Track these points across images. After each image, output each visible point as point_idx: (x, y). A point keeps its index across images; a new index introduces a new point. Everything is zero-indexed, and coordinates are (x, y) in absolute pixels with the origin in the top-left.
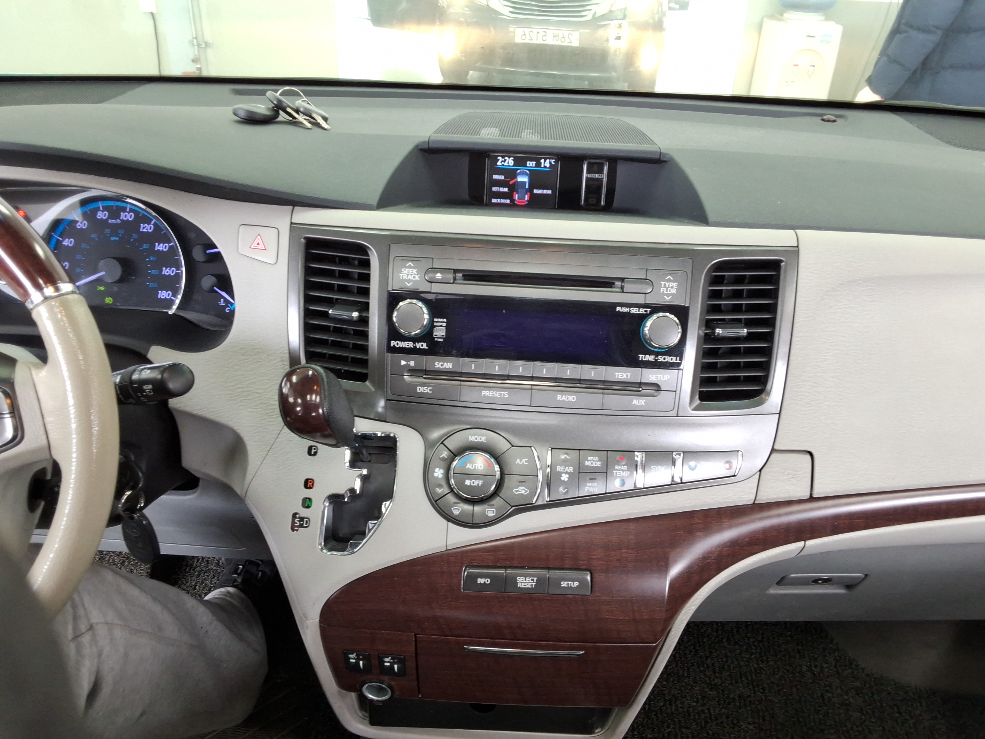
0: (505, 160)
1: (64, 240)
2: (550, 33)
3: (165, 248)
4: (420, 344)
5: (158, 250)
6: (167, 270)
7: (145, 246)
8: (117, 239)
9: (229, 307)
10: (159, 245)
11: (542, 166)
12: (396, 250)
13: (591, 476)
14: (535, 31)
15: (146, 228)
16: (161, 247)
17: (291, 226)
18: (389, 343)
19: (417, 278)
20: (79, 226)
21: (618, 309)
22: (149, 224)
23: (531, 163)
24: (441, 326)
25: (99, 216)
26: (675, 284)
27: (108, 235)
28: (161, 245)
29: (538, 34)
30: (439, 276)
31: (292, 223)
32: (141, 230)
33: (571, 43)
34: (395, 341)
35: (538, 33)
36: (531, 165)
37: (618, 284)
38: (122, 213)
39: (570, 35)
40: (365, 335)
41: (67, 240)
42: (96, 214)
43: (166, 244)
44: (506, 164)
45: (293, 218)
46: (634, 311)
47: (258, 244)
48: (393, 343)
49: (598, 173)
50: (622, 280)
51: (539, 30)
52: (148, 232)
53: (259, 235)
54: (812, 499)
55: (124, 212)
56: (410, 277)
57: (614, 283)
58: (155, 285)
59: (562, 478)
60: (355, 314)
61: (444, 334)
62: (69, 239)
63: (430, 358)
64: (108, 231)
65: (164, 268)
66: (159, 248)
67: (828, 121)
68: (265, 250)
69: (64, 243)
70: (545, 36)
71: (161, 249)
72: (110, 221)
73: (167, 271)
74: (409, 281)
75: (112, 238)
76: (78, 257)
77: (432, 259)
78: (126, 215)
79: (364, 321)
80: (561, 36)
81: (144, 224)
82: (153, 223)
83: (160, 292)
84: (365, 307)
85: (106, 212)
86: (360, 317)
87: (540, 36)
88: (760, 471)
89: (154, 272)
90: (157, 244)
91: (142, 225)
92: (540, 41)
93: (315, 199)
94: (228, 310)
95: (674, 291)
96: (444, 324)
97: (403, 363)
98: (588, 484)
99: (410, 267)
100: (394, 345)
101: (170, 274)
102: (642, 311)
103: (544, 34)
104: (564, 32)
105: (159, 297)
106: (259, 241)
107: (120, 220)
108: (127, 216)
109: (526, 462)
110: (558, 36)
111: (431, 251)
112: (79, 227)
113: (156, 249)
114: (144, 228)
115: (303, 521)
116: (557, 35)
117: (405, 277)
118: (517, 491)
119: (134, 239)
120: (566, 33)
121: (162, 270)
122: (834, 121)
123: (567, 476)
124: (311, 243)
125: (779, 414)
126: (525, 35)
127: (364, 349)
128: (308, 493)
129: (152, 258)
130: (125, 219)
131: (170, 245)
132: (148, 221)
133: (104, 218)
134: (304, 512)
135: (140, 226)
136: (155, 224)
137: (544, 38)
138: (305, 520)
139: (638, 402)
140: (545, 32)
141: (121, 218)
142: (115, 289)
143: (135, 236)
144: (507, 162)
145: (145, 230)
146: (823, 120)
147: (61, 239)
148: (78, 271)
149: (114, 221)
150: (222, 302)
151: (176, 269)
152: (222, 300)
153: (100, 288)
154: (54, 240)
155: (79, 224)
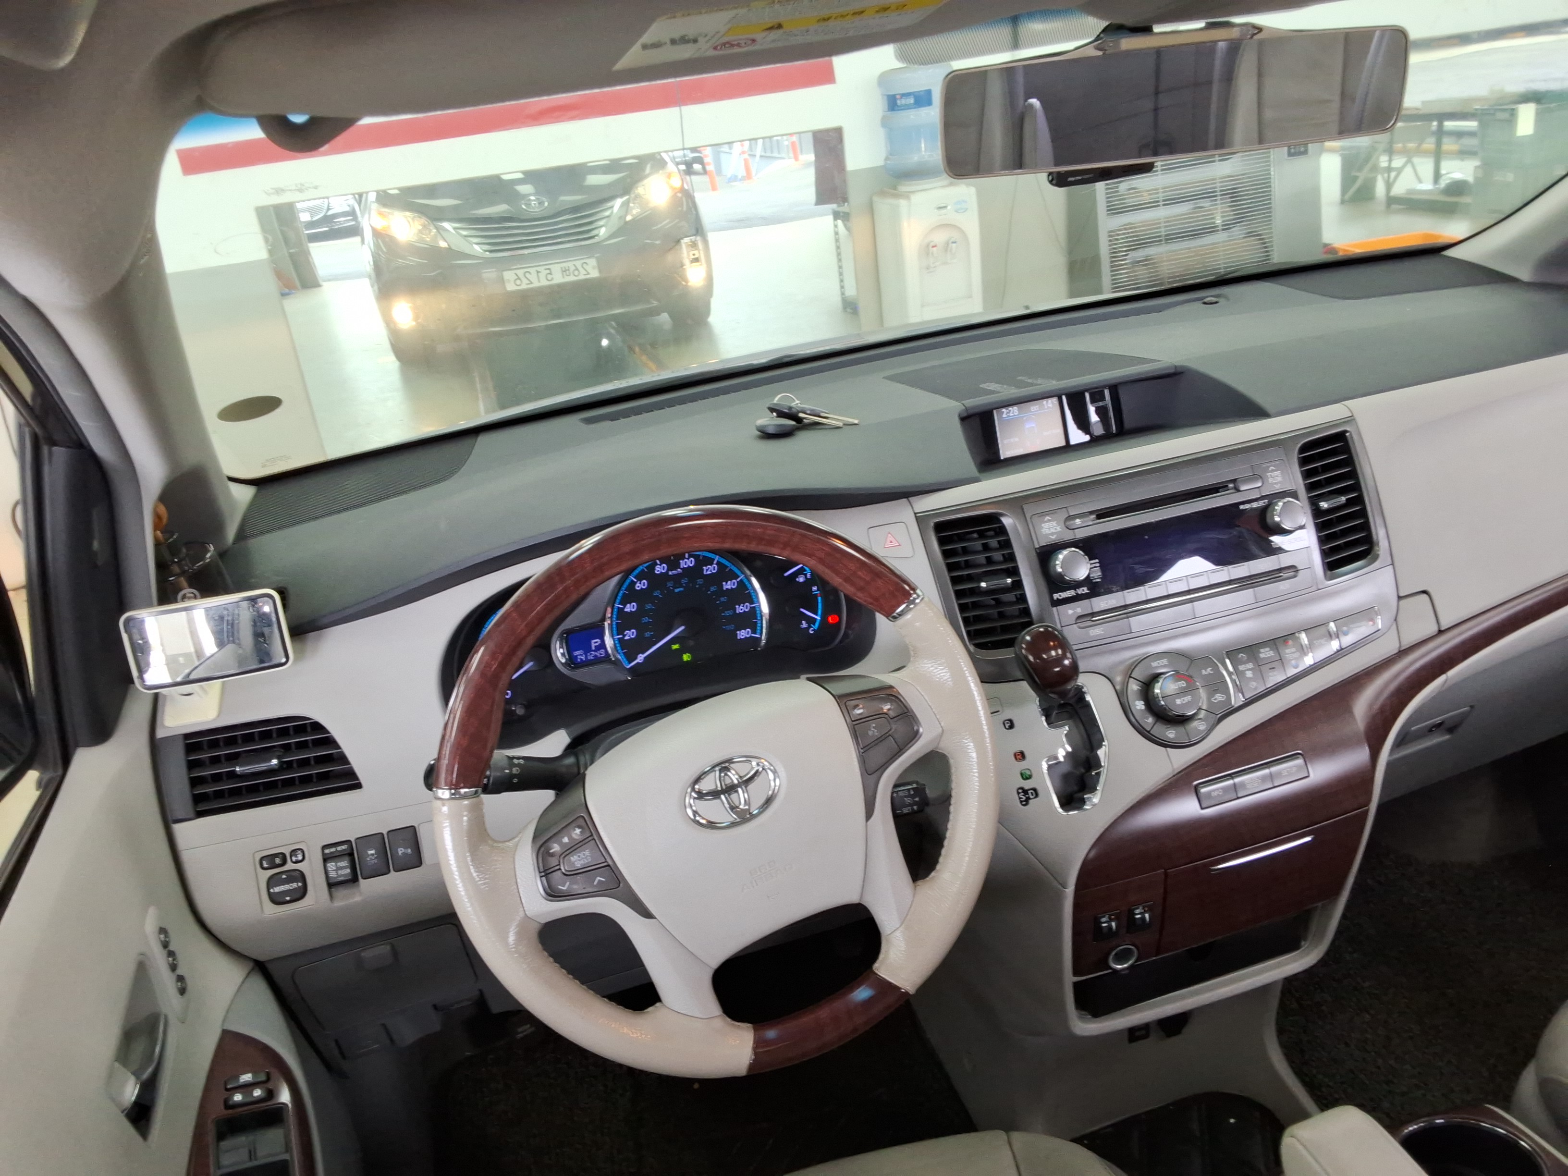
0: (1010, 411)
1: (625, 606)
2: (556, 269)
3: (734, 585)
4: (1081, 589)
5: (727, 589)
6: (741, 607)
7: (713, 589)
8: (682, 589)
9: (812, 627)
10: (727, 583)
11: (1046, 407)
12: (1030, 510)
13: (1271, 665)
14: (533, 271)
15: (709, 570)
16: (729, 585)
17: (916, 517)
18: (1052, 598)
19: (1059, 529)
20: (638, 587)
21: (1242, 507)
22: (711, 564)
23: (1035, 407)
24: (1095, 567)
25: (658, 571)
26: (1278, 473)
27: (671, 588)
28: (729, 582)
29: (540, 274)
30: (1078, 521)
31: (915, 514)
32: (705, 573)
33: (588, 274)
34: (1057, 593)
35: (538, 272)
36: (1035, 409)
37: (1231, 485)
38: (681, 561)
39: (585, 265)
40: (1023, 598)
41: (628, 605)
42: (654, 569)
43: (734, 581)
44: (1011, 414)
45: (915, 509)
46: (1255, 505)
47: (891, 542)
48: (1056, 596)
49: (1100, 401)
50: (1234, 481)
51: (539, 269)
52: (713, 573)
53: (889, 533)
54: (1441, 632)
55: (683, 560)
56: (1053, 530)
57: (1227, 486)
58: (732, 627)
59: (1248, 676)
60: (1009, 581)
61: (1100, 574)
62: (630, 603)
63: (1095, 600)
64: (670, 584)
65: (737, 606)
66: (727, 587)
67: (1211, 303)
68: (899, 545)
69: (626, 610)
70: (550, 274)
71: (729, 587)
72: (670, 573)
73: (740, 609)
74: (1052, 534)
75: (677, 590)
76: (646, 620)
77: (1065, 509)
78: (686, 562)
79: (1018, 585)
80: (572, 268)
81: (706, 566)
82: (715, 562)
83: (738, 632)
84: (1014, 572)
85: (664, 565)
86: (1013, 582)
87: (542, 275)
88: (1395, 620)
89: (728, 613)
90: (724, 583)
91: (704, 568)
92: (544, 283)
93: (931, 484)
94: (812, 630)
95: (1279, 479)
96: (1098, 565)
97: (1070, 612)
98: (1270, 674)
99: (1049, 521)
100: (1057, 598)
101: (745, 611)
102: (1261, 503)
103: (548, 271)
104: (574, 263)
105: (739, 638)
106: (891, 539)
107: (681, 569)
108: (688, 563)
109: (1211, 670)
110: (569, 270)
111: (1060, 502)
112: (638, 589)
113: (724, 589)
114: (707, 570)
115: (1028, 794)
116: (567, 269)
117: (1048, 531)
118: (1215, 700)
119: (699, 584)
120: (578, 264)
121: (736, 608)
122: (1216, 303)
123: (1250, 672)
124: (940, 528)
125: (1393, 564)
126: (519, 278)
127: (1026, 611)
128: (1023, 765)
129: (722, 599)
130: (685, 566)
131: (738, 580)
132: (710, 562)
133: (663, 571)
134: (1027, 785)
135: (703, 569)
136: (718, 563)
137: (549, 277)
138: (1030, 792)
139: (1283, 586)
140: (549, 269)
141: (682, 567)
142: (691, 643)
143: (700, 581)
144: (1011, 412)
145: (709, 572)
146: (1205, 303)
147: (622, 606)
148: (647, 634)
149: (675, 572)
150: (804, 624)
151: (752, 602)
152: (804, 622)
153: (675, 647)
154: (616, 610)
155: (638, 584)
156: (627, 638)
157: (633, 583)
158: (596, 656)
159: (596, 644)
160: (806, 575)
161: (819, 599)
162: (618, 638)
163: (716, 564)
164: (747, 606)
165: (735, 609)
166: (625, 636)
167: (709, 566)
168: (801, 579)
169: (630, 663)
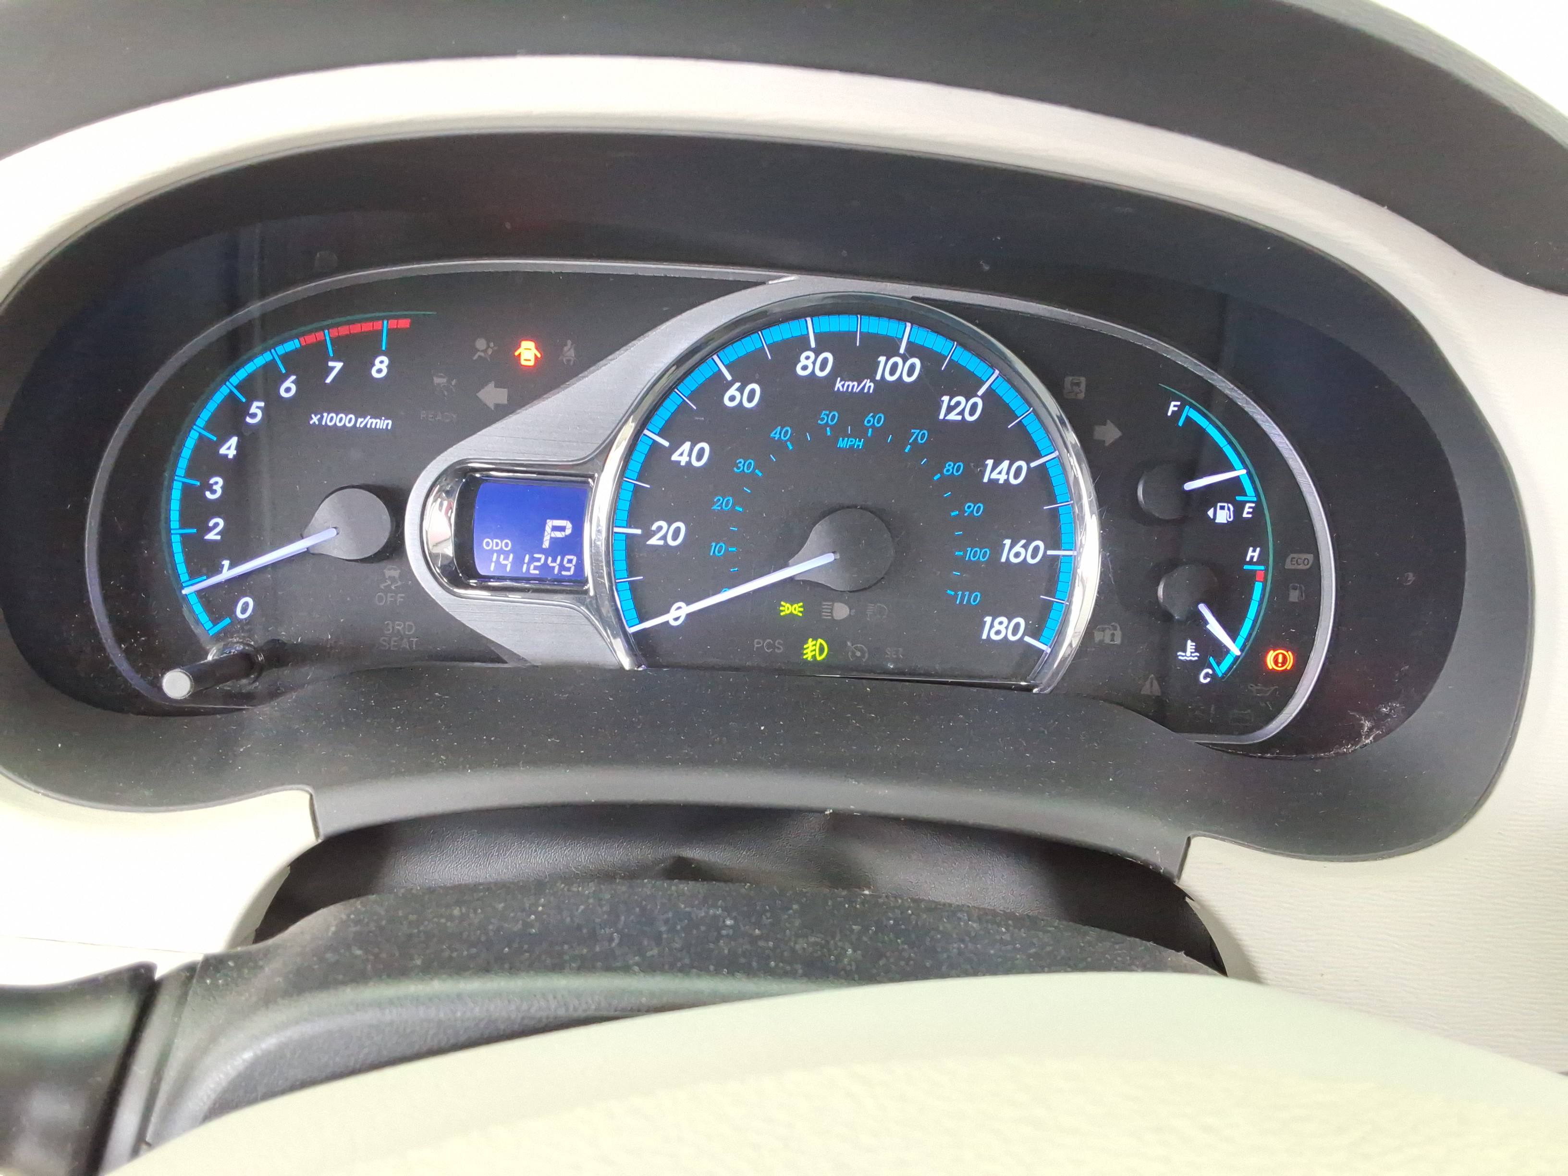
1: (675, 446)
3: (1017, 475)
5: (993, 481)
6: (1018, 548)
7: (951, 468)
8: (859, 444)
9: (1211, 667)
10: (997, 462)
15: (958, 410)
16: (1001, 472)
22: (969, 393)
25: (805, 368)
27: (830, 432)
28: (1006, 464)
32: (942, 415)
38: (881, 359)
41: (686, 446)
42: (795, 361)
43: (1022, 463)
52: (964, 421)
55: (888, 356)
58: (975, 597)
62: (694, 442)
64: (828, 418)
65: (1008, 542)
66: (995, 476)
69: (675, 457)
71: (1001, 478)
72: (839, 385)
73: (1017, 552)
75: (843, 443)
78: (894, 365)
81: (952, 394)
82: (981, 391)
83: (988, 619)
85: (828, 355)
89: (978, 554)
90: (989, 462)
91: (946, 399)
94: (1207, 675)
101: (1026, 563)
105: (984, 636)
107: (875, 380)
108: (897, 370)
112: (730, 404)
113: (985, 479)
114: (950, 409)
119: (915, 445)
121: (1002, 545)
129: (971, 508)
130: (890, 378)
131: (1036, 463)
132: (967, 385)
133: (821, 374)
135: (939, 403)
136: (991, 397)
141: (878, 376)
142: (841, 611)
143: (919, 435)
145: (953, 416)
147: (666, 444)
148: (717, 549)
149: (853, 386)
150: (1189, 652)
151: (1055, 542)
152: (1190, 645)
153: (791, 609)
154: (643, 448)
155: (732, 391)
156: (654, 541)
157: (718, 384)
158: (545, 567)
159: (559, 535)
160: (1239, 508)
161: (1258, 587)
162: (628, 535)
163: (982, 397)
164: (1037, 549)
165: (997, 549)
166: (650, 534)
167: (961, 399)
168: (1223, 515)
169: (642, 620)
